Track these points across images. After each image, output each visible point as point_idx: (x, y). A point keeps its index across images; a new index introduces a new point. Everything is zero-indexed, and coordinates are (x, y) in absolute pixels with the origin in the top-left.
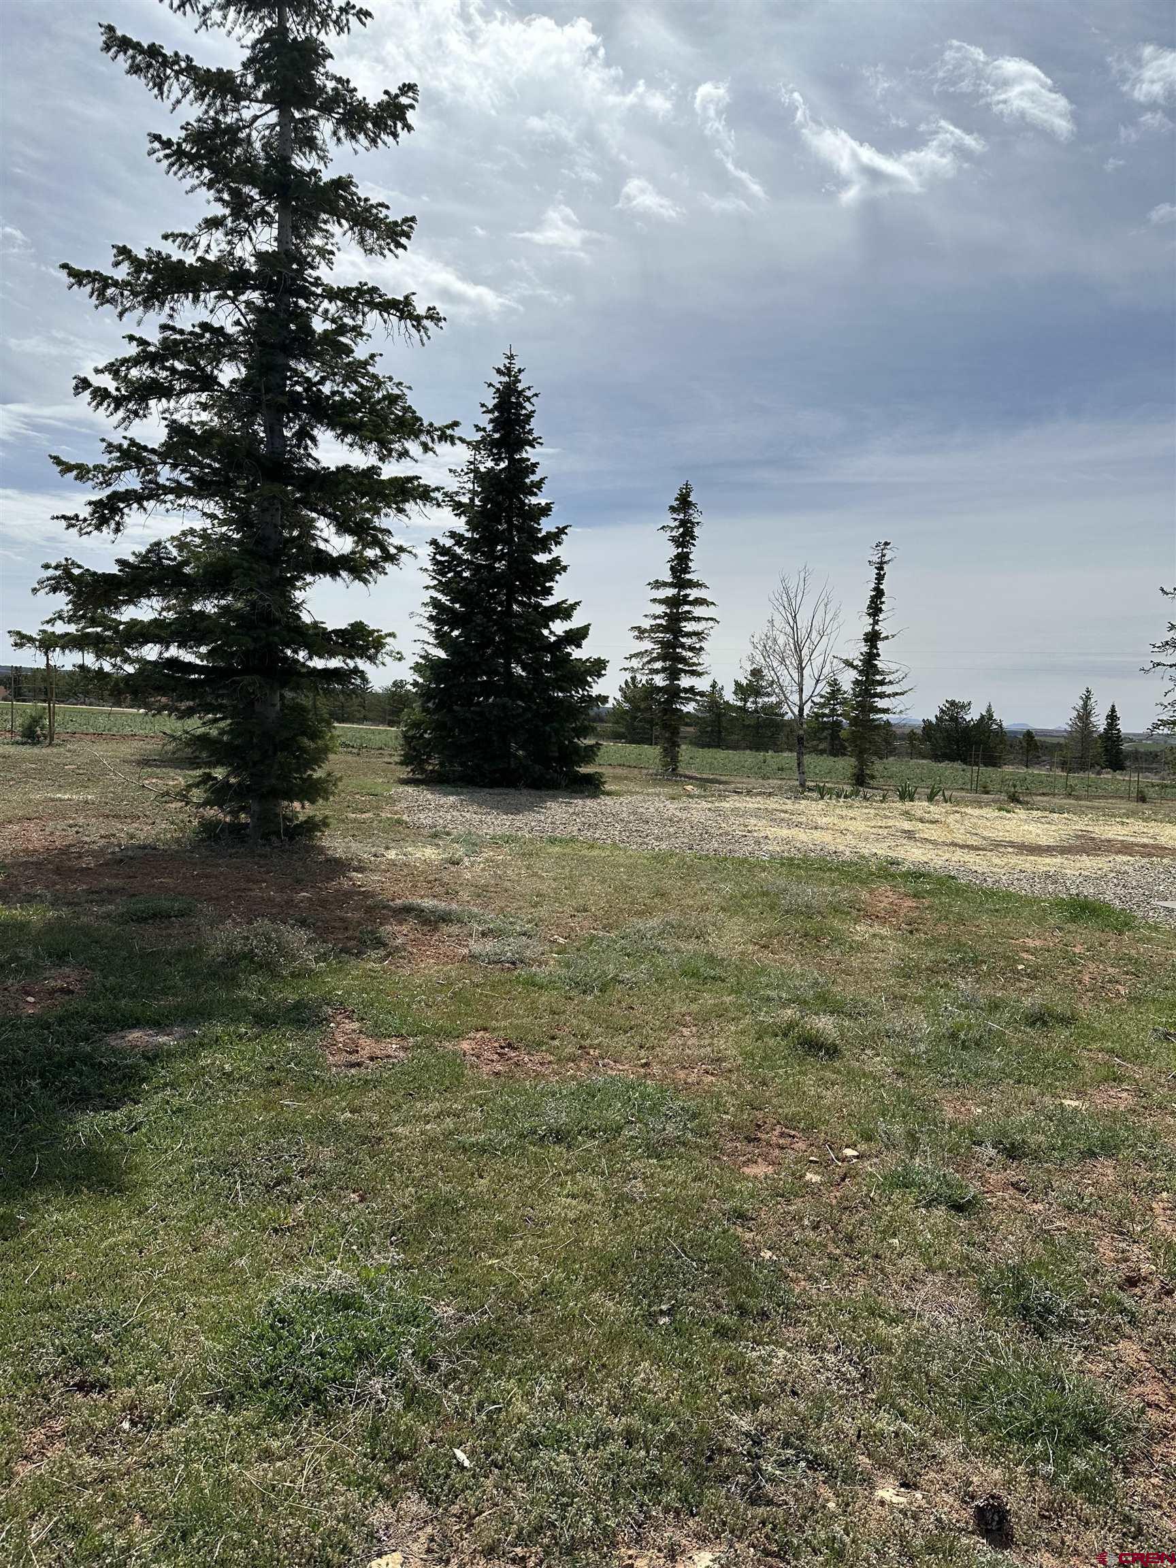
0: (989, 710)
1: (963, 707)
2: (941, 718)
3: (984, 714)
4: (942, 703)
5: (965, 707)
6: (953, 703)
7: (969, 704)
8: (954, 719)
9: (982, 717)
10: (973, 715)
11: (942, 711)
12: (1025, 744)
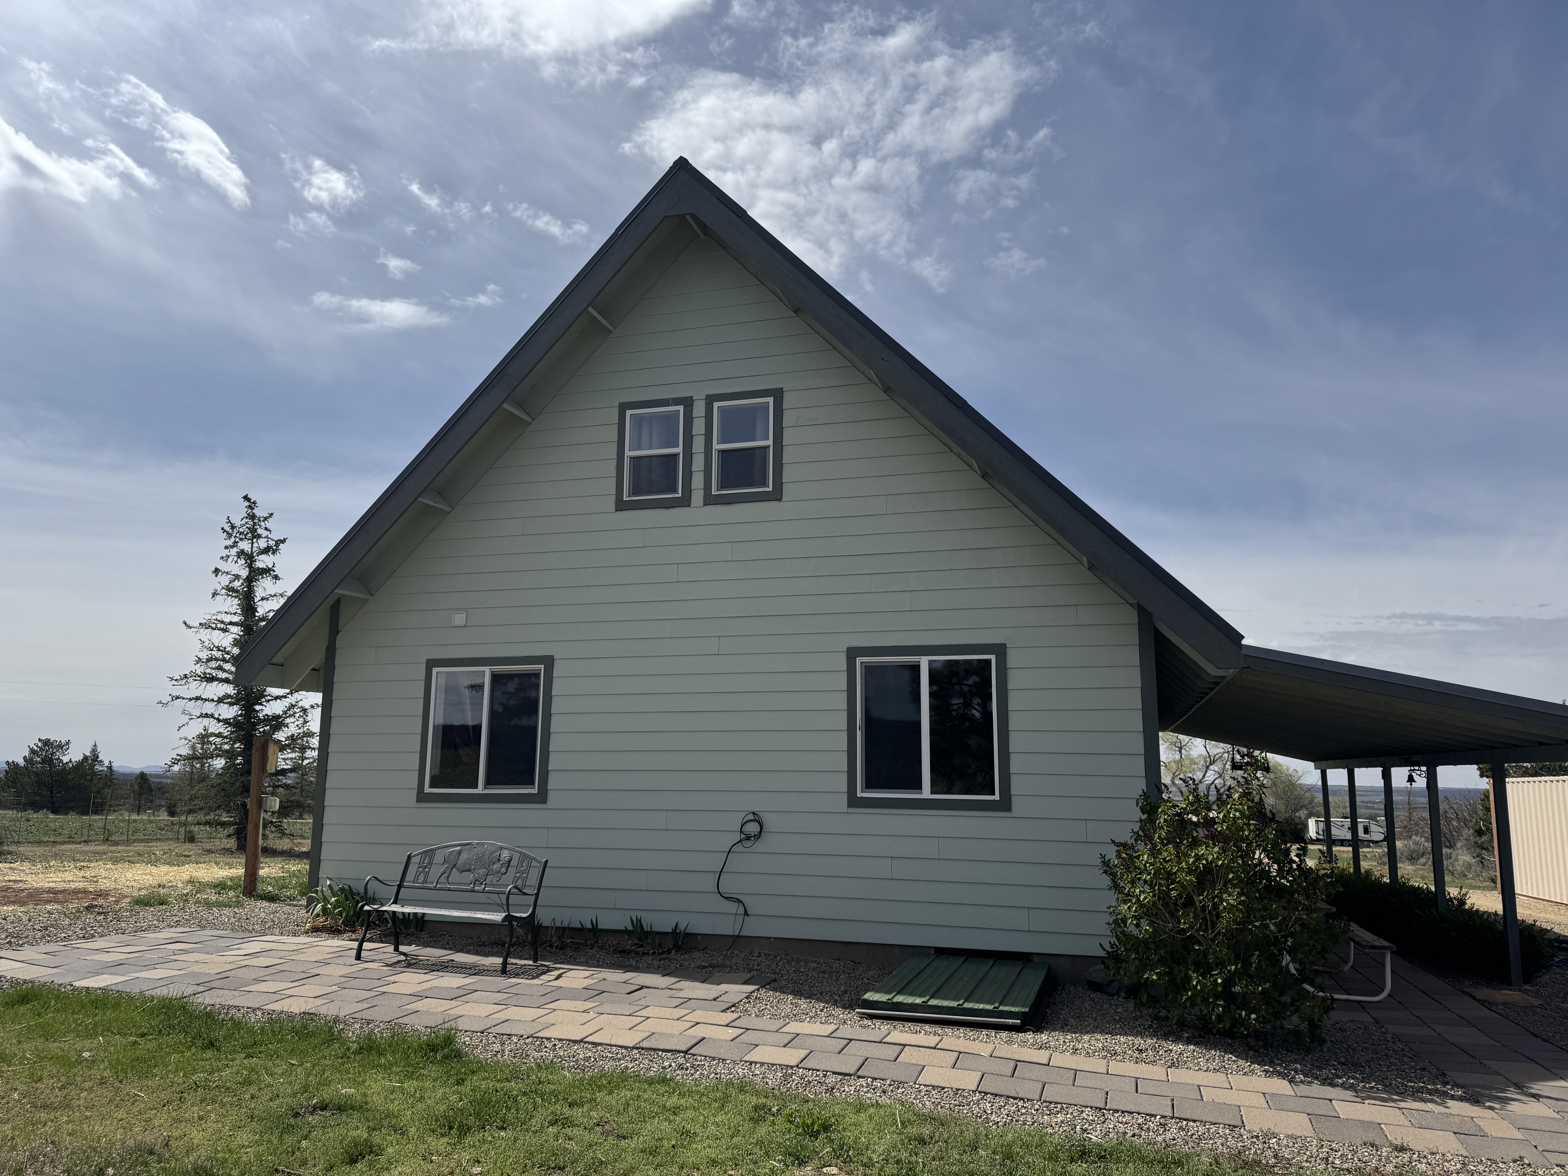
0: (94, 750)
1: (60, 746)
2: (31, 759)
3: (88, 754)
4: (33, 742)
5: (62, 747)
6: (47, 743)
7: (68, 743)
8: (48, 761)
9: (86, 758)
10: (73, 756)
11: (32, 751)
12: (136, 787)
